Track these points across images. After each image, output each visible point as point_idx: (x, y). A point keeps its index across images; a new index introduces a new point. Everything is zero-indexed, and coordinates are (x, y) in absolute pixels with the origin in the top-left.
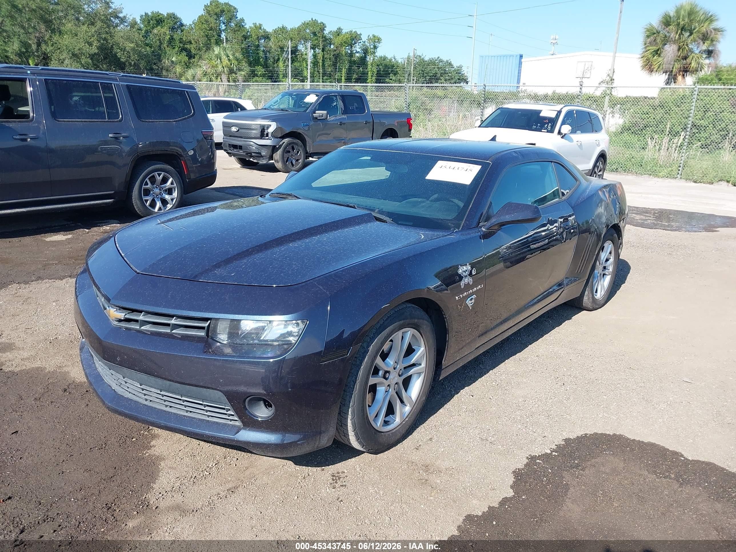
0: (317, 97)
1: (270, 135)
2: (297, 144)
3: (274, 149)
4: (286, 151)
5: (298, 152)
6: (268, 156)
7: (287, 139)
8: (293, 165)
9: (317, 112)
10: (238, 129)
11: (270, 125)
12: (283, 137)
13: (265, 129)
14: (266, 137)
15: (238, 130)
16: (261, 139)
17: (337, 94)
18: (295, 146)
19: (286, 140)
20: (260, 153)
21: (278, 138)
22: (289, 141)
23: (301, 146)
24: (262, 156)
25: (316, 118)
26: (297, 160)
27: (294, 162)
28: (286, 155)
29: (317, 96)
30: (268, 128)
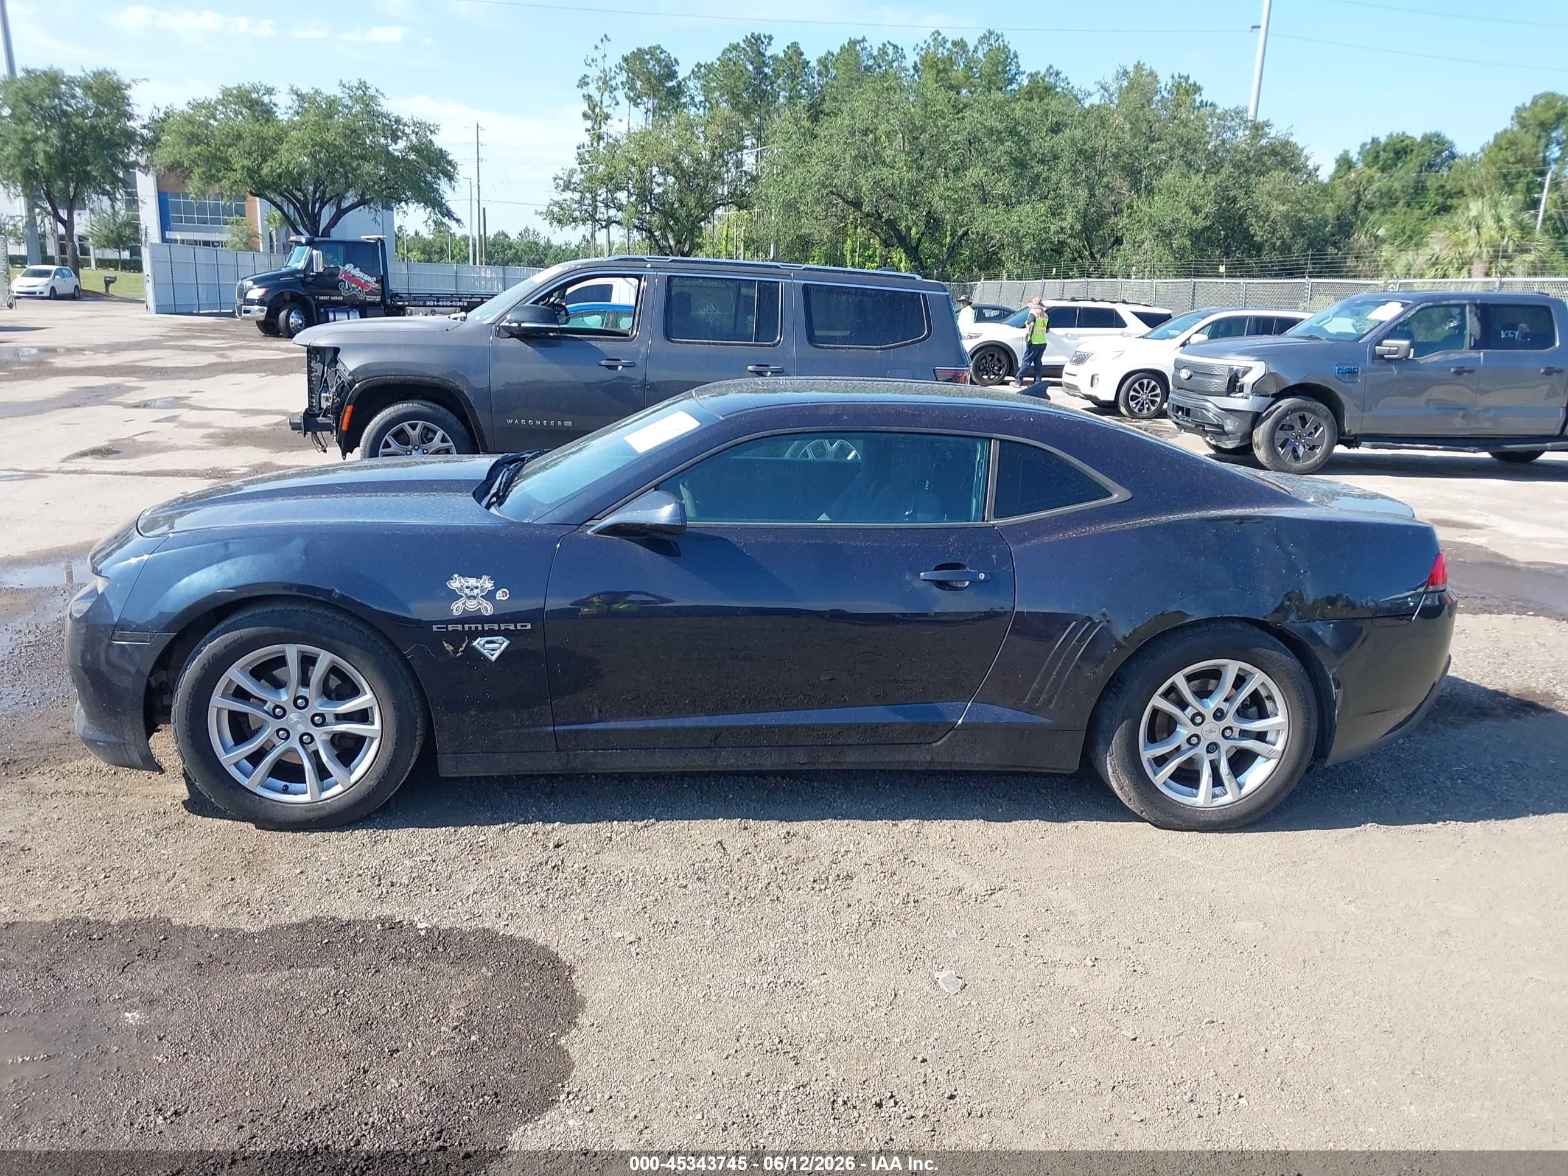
0: (1402, 309)
1: (1247, 390)
2: (1313, 412)
3: (1256, 418)
4: (1280, 425)
5: (1316, 429)
6: (1239, 434)
7: (1288, 400)
8: (1297, 458)
9: (1385, 342)
10: (1189, 373)
11: (1251, 368)
12: (1278, 396)
13: (1240, 375)
14: (1240, 392)
15: (1190, 377)
16: (1228, 396)
17: (1466, 302)
18: (1307, 415)
19: (1285, 403)
20: (1221, 427)
21: (1268, 396)
22: (1292, 405)
23: (1326, 418)
24: (1225, 433)
25: (1382, 357)
26: (1313, 448)
27: (1301, 451)
28: (1281, 435)
29: (1404, 305)
30: (1245, 373)
